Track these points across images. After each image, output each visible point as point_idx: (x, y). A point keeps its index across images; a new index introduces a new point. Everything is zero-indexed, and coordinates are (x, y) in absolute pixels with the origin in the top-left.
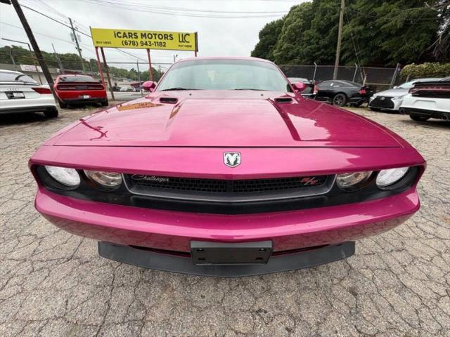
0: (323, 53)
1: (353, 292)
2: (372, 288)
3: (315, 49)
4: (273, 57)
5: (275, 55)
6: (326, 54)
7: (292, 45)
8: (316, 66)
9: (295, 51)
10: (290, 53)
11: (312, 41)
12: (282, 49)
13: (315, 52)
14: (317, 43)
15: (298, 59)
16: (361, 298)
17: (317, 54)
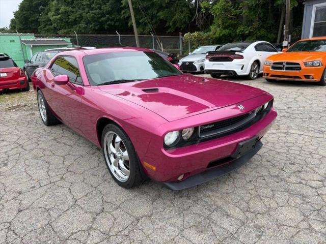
0: (108, 20)
1: (268, 161)
2: (272, 158)
3: (99, 14)
4: (50, 20)
5: (52, 18)
6: (112, 20)
7: (70, 9)
8: (119, 35)
9: (77, 15)
10: (72, 17)
11: (93, 6)
12: (60, 11)
13: (100, 18)
14: (100, 8)
15: (83, 25)
16: (272, 161)
17: (102, 19)
